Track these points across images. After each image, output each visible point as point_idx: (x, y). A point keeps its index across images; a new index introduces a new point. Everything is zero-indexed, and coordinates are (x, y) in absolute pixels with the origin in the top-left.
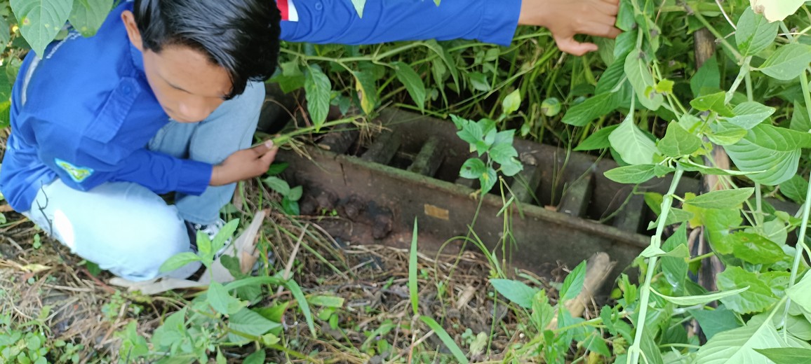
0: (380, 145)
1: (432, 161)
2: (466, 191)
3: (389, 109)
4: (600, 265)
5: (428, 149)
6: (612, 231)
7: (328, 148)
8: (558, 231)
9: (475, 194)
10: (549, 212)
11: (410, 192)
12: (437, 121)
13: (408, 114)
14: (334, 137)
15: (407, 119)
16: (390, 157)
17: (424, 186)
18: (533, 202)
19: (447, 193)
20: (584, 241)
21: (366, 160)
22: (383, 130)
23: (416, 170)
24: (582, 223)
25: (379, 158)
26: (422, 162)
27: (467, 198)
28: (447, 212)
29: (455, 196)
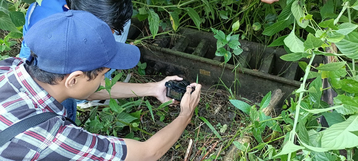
0: (180, 44)
1: (203, 50)
2: (218, 63)
3: (183, 28)
4: (278, 94)
5: (201, 45)
6: (283, 79)
7: (157, 45)
8: (259, 80)
9: (222, 64)
10: (255, 72)
11: (193, 64)
12: (205, 33)
13: (192, 30)
14: (160, 40)
15: (191, 32)
16: (184, 49)
17: (199, 61)
18: (248, 67)
19: (209, 64)
20: (270, 84)
21: (174, 50)
22: (181, 37)
23: (196, 54)
24: (270, 76)
25: (180, 49)
26: (198, 51)
27: (218, 66)
28: (210, 72)
29: (213, 65)
